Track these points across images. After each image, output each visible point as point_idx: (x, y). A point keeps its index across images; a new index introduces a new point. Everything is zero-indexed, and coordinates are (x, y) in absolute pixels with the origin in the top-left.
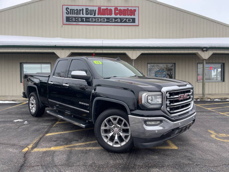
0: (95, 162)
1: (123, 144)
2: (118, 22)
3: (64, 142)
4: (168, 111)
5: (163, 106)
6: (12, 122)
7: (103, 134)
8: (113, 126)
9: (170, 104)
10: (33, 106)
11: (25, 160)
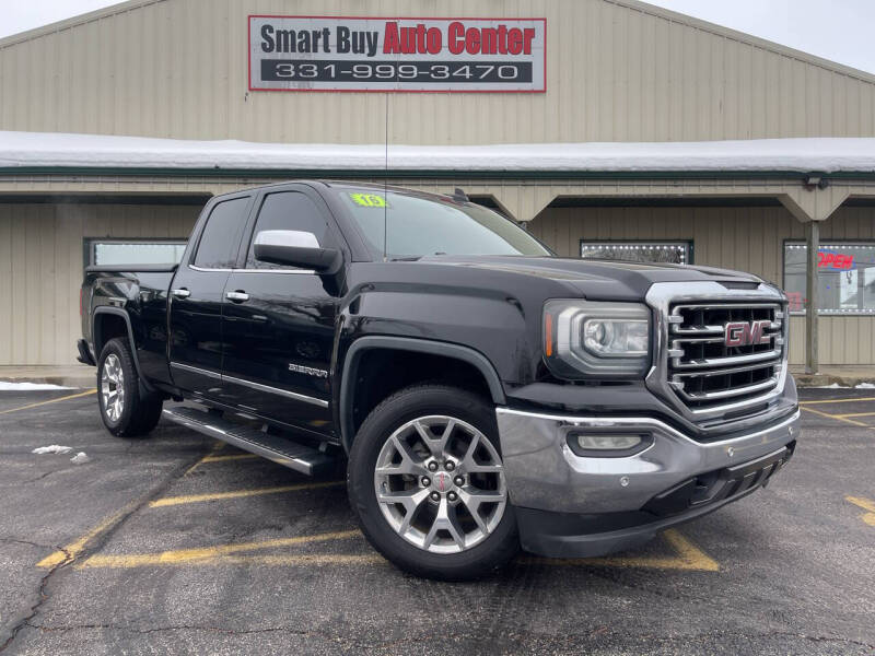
0: (346, 618)
1: (473, 540)
2: (462, 79)
3: (221, 533)
4: (677, 393)
5: (654, 368)
6: (26, 454)
7: (384, 497)
8: (427, 462)
9: (684, 360)
10: (114, 393)
11: (41, 603)
